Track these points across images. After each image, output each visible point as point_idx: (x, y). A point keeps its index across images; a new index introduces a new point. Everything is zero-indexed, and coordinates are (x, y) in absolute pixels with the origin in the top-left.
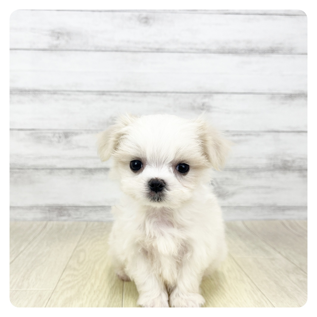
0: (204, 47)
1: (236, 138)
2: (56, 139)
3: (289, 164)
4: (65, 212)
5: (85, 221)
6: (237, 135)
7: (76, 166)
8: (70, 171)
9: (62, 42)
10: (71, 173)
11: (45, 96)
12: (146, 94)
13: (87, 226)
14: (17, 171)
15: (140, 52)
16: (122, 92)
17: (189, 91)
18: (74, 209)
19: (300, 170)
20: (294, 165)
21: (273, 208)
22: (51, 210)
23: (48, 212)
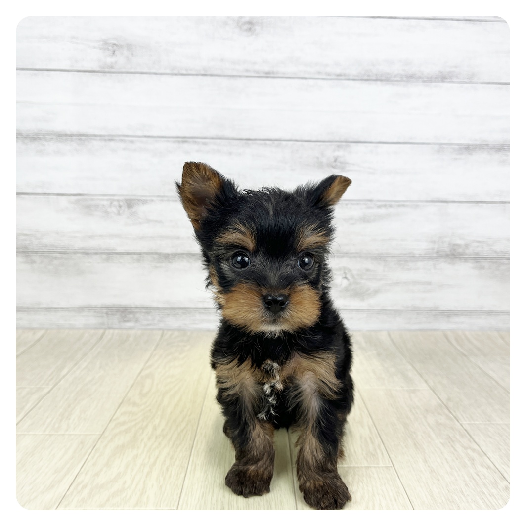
0: (338, 71)
1: (383, 211)
2: (114, 209)
3: (460, 250)
4: (131, 316)
5: (160, 329)
6: (385, 206)
7: (145, 250)
8: (136, 256)
9: (120, 61)
10: (138, 260)
11: (96, 144)
12: (250, 142)
13: (162, 336)
14: (59, 255)
15: (240, 76)
16: (212, 139)
17: (314, 139)
18: (144, 311)
19: (477, 258)
20: (467, 251)
21: (433, 313)
22: (110, 313)
23: (105, 315)
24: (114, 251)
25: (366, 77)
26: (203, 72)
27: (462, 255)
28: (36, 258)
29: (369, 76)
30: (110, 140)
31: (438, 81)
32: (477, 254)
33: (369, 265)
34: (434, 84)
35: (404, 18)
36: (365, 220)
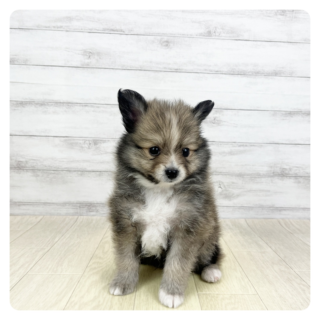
0: (217, 69)
1: (242, 148)
2: (86, 146)
3: (287, 172)
4: (94, 208)
6: (243, 145)
7: (104, 170)
8: (98, 173)
9: (93, 61)
10: (100, 175)
11: (77, 108)
15: (161, 71)
19: (296, 177)
20: (290, 173)
21: (271, 208)
22: (81, 206)
23: (78, 208)
24: (85, 170)
25: (232, 73)
26: (140, 69)
27: (288, 175)
28: (39, 173)
29: (233, 72)
30: (85, 106)
31: (273, 76)
32: (296, 174)
33: (234, 180)
34: (270, 77)
35: (254, 41)
36: (231, 153)
